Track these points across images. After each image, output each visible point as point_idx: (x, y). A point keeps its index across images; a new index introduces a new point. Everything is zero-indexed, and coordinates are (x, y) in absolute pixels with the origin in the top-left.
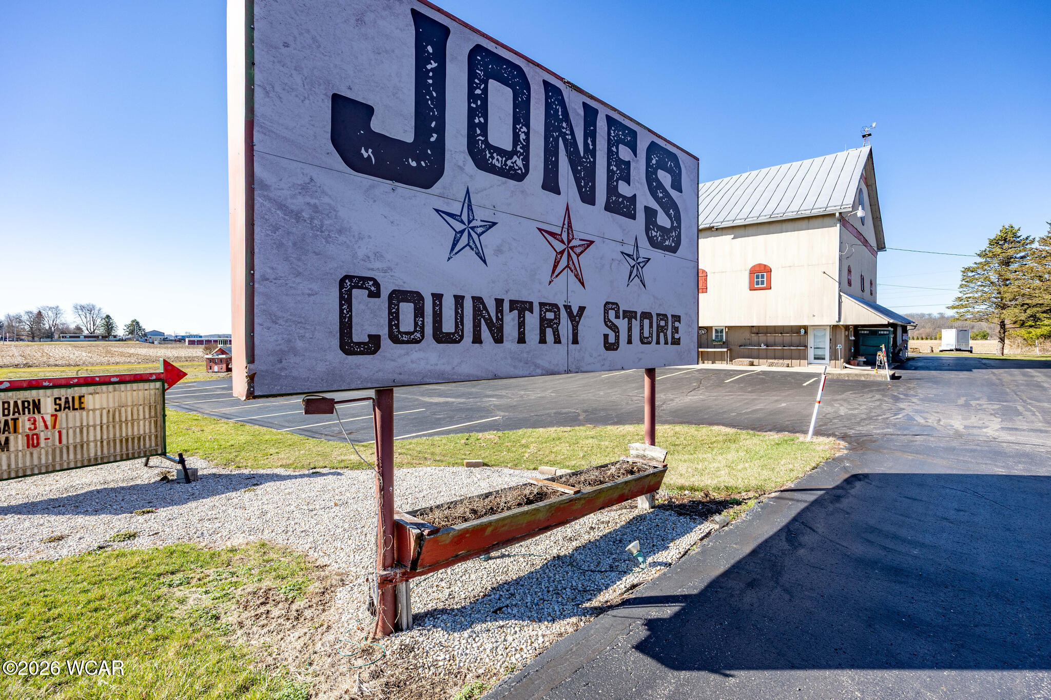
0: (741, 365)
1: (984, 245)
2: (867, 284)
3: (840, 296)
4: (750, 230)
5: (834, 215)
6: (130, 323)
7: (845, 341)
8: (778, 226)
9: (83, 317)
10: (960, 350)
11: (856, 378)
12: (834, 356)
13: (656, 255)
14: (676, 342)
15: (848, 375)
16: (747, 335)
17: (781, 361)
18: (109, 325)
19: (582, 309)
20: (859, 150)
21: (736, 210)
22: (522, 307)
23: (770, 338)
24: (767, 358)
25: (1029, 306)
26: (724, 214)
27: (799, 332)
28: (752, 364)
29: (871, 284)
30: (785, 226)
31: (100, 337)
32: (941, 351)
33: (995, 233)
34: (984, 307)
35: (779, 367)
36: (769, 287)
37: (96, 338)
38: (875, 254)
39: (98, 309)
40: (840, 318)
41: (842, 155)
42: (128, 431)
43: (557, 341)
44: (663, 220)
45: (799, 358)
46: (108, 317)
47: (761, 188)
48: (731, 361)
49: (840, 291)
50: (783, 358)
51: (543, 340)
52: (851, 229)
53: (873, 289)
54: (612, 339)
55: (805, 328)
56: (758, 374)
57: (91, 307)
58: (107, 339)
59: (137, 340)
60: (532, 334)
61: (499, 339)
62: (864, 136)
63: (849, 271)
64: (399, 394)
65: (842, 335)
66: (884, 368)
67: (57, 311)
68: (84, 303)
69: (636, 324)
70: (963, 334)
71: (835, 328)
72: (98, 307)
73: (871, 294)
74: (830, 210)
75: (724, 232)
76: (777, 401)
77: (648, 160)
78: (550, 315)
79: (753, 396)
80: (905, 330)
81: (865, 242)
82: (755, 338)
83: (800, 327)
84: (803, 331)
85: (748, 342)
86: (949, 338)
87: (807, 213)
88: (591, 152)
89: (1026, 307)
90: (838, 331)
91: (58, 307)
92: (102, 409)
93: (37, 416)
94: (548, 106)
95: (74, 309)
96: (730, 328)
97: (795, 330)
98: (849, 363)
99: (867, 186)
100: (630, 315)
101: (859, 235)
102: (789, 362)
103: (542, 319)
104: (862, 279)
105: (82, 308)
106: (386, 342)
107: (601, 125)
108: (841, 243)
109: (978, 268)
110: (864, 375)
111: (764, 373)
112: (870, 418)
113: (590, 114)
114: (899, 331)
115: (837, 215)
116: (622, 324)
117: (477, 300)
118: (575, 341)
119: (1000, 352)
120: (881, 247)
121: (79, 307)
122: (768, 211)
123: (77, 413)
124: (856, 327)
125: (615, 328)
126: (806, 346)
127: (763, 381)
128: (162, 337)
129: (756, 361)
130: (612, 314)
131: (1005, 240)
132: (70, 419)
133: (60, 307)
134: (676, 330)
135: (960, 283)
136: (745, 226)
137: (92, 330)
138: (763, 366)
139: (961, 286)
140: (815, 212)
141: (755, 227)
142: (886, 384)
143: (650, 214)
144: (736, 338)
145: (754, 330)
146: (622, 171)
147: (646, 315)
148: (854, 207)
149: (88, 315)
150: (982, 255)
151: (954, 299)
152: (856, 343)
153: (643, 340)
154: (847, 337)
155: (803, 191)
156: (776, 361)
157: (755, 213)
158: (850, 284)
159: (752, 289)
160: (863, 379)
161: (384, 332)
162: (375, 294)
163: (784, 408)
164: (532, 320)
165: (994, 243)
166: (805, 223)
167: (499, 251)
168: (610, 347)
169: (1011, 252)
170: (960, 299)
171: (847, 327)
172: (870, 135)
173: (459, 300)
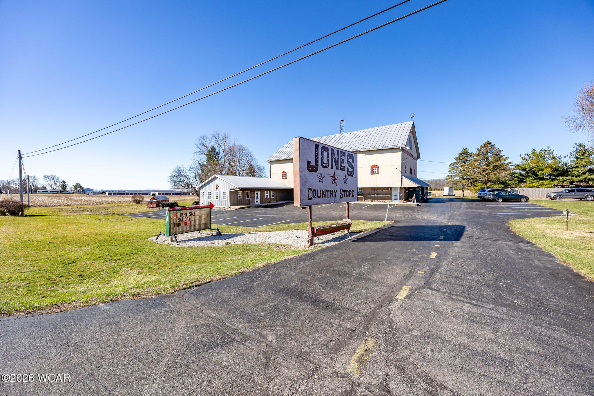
0: (368, 202)
1: (457, 156)
2: (413, 171)
3: (402, 177)
4: (372, 152)
5: (400, 148)
6: (75, 184)
7: (404, 193)
8: (381, 151)
9: (49, 181)
10: (450, 195)
11: (406, 206)
12: (400, 199)
13: (349, 178)
14: (353, 196)
15: (404, 205)
16: (370, 191)
17: (382, 200)
18: (64, 185)
19: (337, 190)
20: (410, 122)
21: (366, 145)
22: (328, 191)
23: (379, 192)
24: (377, 199)
25: (469, 179)
26: (362, 145)
27: (388, 190)
28: (372, 201)
29: (415, 171)
30: (383, 151)
31: (59, 192)
32: (444, 196)
33: (460, 151)
34: (457, 179)
35: (382, 202)
36: (378, 173)
37: (57, 192)
38: (416, 160)
39: (57, 177)
40: (402, 185)
41: (404, 124)
42: (203, 222)
43: (333, 197)
44: (350, 170)
45: (389, 199)
46: (63, 181)
47: (375, 136)
48: (365, 200)
49: (402, 175)
50: (383, 199)
51: (331, 197)
52: (406, 152)
53: (416, 173)
54: (341, 196)
55: (391, 188)
56: (374, 205)
57: (54, 176)
58: (63, 193)
59: (80, 193)
60: (329, 196)
61: (325, 197)
62: (411, 117)
63: (406, 168)
64: (312, 206)
65: (403, 191)
66: (415, 202)
67: (35, 179)
68: (50, 174)
69: (345, 193)
70: (451, 190)
71: (401, 188)
72: (57, 176)
73: (415, 175)
74: (398, 146)
75: (362, 152)
76: (379, 213)
77: (348, 157)
78: (332, 192)
79: (371, 212)
80: (427, 188)
81: (412, 156)
82: (373, 192)
83: (389, 188)
84: (390, 189)
85: (371, 193)
86: (446, 191)
87: (391, 147)
88: (338, 159)
89: (468, 179)
90: (402, 189)
91: (35, 176)
92: (198, 215)
93: (187, 217)
94: (332, 153)
95: (44, 178)
96: (364, 188)
97: (387, 189)
98: (406, 201)
99: (413, 135)
100: (344, 191)
101: (409, 154)
102: (385, 200)
103: (331, 193)
104: (411, 170)
105: (49, 177)
106: (312, 198)
107: (340, 153)
108: (402, 158)
109: (455, 164)
110: (408, 205)
111: (376, 204)
112: (404, 216)
113: (338, 151)
114: (425, 189)
115: (401, 148)
116: (343, 193)
117: (322, 190)
118: (336, 197)
119: (462, 196)
120: (419, 157)
121: (46, 177)
122: (377, 146)
123: (194, 216)
124: (408, 188)
125: (342, 194)
126: (391, 195)
127: (376, 207)
128: (93, 192)
129: (373, 200)
130: (341, 191)
131: (464, 154)
132: (192, 218)
133: (36, 177)
134: (353, 193)
135: (449, 170)
136: (369, 151)
137: (54, 188)
138: (376, 202)
139: (449, 171)
140: (393, 147)
141: (373, 151)
142: (415, 207)
143: (348, 169)
144: (367, 192)
145: (373, 189)
146: (343, 162)
147: (347, 191)
148: (406, 146)
149: (52, 180)
150: (456, 159)
151: (447, 176)
152: (408, 194)
153: (347, 196)
154: (405, 191)
155: (389, 138)
156: (381, 200)
157: (373, 146)
158: (406, 172)
159: (372, 174)
160: (408, 206)
161: (312, 196)
162: (311, 191)
163: (381, 215)
164: (329, 193)
165: (461, 154)
166: (390, 150)
167: (325, 181)
168: (341, 198)
169: (466, 158)
170: (449, 176)
171: (405, 188)
172: (413, 117)
173: (320, 190)
